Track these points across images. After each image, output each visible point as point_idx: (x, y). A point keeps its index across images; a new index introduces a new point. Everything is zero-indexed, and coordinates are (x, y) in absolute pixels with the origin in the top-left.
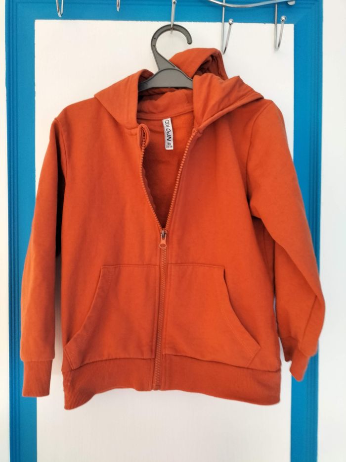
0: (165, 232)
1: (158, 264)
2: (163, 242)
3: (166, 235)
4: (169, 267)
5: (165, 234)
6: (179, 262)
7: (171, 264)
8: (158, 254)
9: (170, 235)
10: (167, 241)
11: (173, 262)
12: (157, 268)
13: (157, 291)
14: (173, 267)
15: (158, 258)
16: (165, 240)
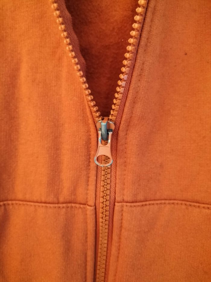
0: (108, 124)
1: (91, 202)
2: (104, 150)
3: (110, 133)
4: (116, 208)
5: (108, 130)
6: (141, 197)
7: (123, 201)
8: (93, 178)
9: (121, 134)
10: (114, 149)
11: (126, 198)
12: (90, 210)
13: (89, 259)
14: (125, 209)
15: (92, 187)
16: (109, 145)
